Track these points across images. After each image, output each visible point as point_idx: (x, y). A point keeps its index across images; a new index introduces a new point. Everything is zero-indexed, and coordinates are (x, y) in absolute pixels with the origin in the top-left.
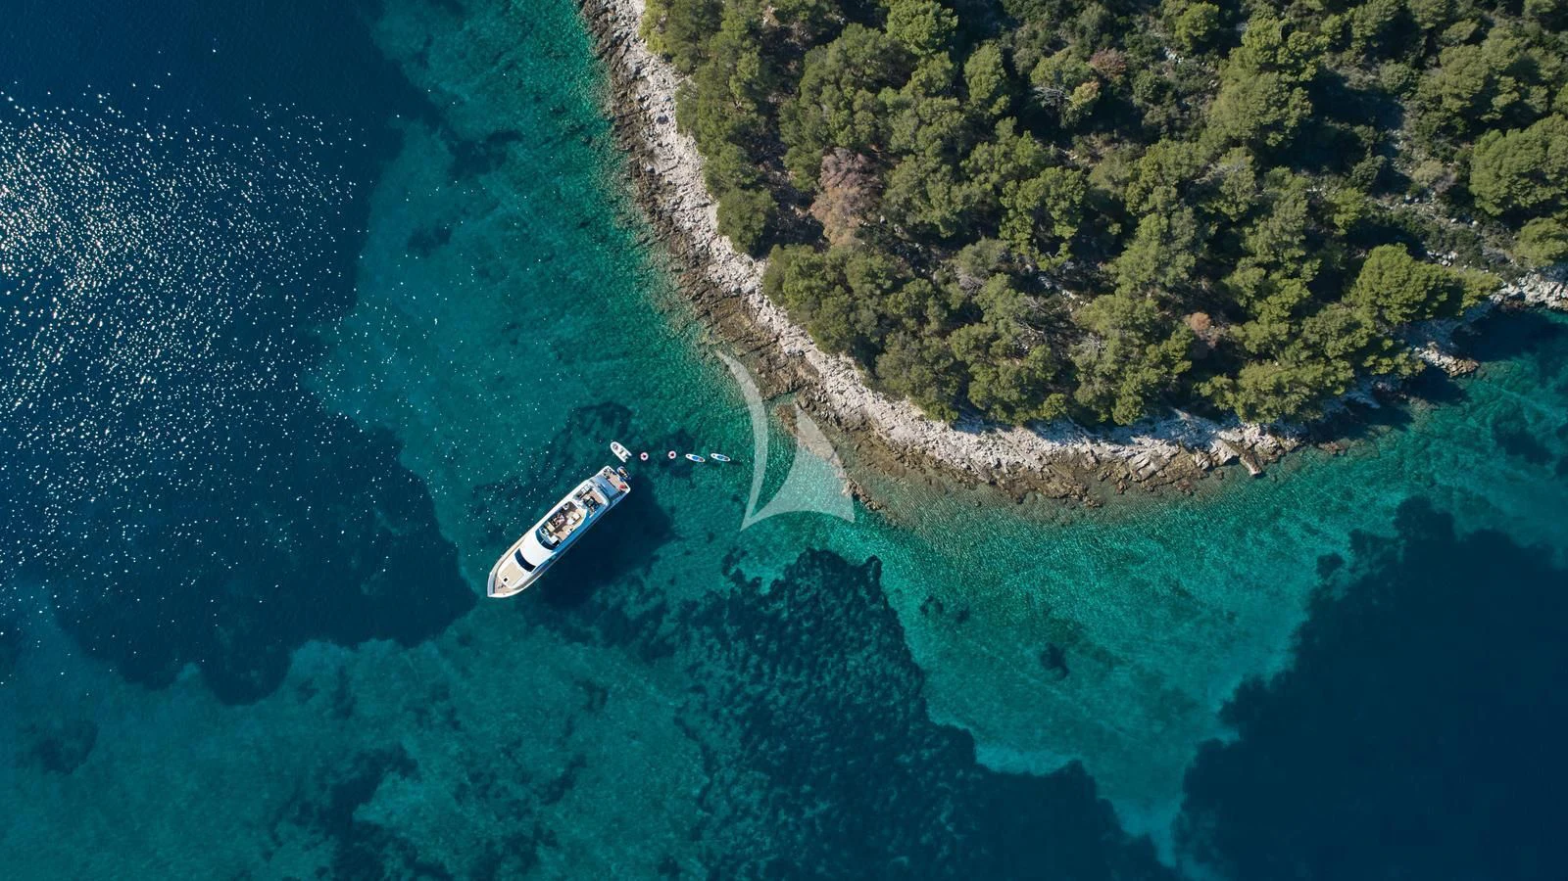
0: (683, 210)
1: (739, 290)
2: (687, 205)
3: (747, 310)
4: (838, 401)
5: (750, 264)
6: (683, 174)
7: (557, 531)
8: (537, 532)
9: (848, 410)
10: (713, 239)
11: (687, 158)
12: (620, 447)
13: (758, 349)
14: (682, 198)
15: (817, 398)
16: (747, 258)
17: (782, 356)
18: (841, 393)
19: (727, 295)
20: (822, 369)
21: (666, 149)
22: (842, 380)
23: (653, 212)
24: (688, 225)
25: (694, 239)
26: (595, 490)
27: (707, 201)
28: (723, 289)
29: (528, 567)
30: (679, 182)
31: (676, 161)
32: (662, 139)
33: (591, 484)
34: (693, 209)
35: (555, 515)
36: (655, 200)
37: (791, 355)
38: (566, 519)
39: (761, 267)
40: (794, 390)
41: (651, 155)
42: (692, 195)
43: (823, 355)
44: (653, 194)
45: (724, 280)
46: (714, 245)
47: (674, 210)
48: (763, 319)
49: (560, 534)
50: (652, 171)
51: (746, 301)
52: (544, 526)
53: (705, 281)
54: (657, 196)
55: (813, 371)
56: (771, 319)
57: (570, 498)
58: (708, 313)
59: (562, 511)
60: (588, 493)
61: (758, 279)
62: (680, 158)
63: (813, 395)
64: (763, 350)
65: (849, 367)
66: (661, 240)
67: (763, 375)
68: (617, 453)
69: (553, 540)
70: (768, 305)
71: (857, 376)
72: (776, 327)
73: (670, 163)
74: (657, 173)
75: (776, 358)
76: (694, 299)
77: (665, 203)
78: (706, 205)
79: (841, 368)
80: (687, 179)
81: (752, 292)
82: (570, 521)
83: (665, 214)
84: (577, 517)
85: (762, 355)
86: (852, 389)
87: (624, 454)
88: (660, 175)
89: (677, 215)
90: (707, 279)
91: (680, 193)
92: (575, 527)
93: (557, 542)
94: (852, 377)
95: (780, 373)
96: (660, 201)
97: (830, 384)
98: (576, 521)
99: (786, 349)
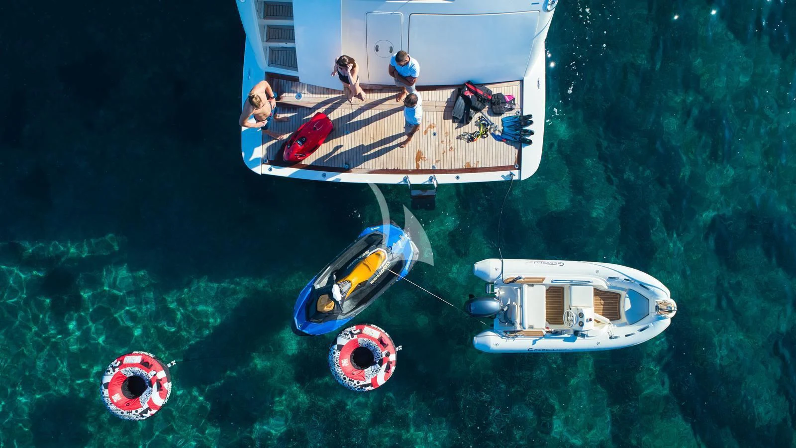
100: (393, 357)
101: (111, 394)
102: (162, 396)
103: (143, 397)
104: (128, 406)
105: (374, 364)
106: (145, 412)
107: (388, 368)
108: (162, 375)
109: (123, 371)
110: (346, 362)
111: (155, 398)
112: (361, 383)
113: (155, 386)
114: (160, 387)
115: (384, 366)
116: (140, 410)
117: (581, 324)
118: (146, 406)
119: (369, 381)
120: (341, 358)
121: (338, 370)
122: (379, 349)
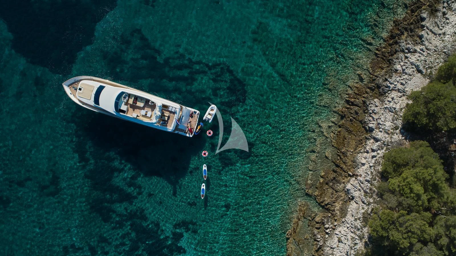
0: (406, 58)
1: (371, 130)
2: (413, 58)
3: (361, 143)
4: (333, 242)
5: (396, 128)
6: (434, 42)
7: (131, 106)
8: (123, 93)
9: (330, 252)
10: (399, 90)
11: (447, 38)
13: (337, 166)
14: (415, 51)
15: (327, 226)
16: (399, 123)
17: (343, 185)
18: (340, 241)
19: (363, 123)
20: (349, 218)
21: (444, 20)
22: (349, 237)
23: (392, 37)
24: (398, 67)
25: (391, 77)
26: (176, 116)
27: (424, 71)
28: (367, 118)
29: (97, 100)
30: (426, 43)
31: (440, 32)
32: (449, 13)
33: (178, 110)
34: (412, 64)
35: (142, 99)
36: (403, 34)
37: (347, 192)
38: (143, 108)
39: (397, 137)
40: (323, 207)
41: (433, 12)
42: (423, 58)
43: (360, 216)
44: (406, 29)
45: (373, 115)
46: (394, 94)
47: (403, 51)
48: (362, 158)
49: (131, 110)
50: (423, 19)
51: (367, 139)
52: (130, 95)
53: (364, 102)
54: (406, 34)
55: (344, 212)
56: (363, 164)
57: (159, 101)
58: (342, 117)
59: (147, 101)
60: (171, 112)
61: (389, 139)
62: (444, 34)
63: (328, 222)
64: (338, 170)
65: (361, 238)
66: (376, 54)
67: (322, 180)
68: (209, 111)
69: (124, 107)
70: (373, 157)
71: (357, 247)
72: (361, 171)
73: (436, 28)
74: (423, 23)
75: (339, 182)
76: (348, 102)
77: (405, 42)
78: (419, 71)
79: (358, 233)
80: (430, 47)
81: (377, 140)
82: (143, 112)
83: (396, 47)
84: (149, 115)
85: (334, 171)
86: (347, 248)
87: (209, 117)
88: (423, 26)
89: (401, 55)
90: (368, 103)
91: (418, 48)
92: (141, 118)
93: (124, 112)
94: (356, 244)
95: (330, 191)
96: (403, 37)
97: (342, 230)
98: (145, 116)
99: (349, 186)
117: (213, 113)
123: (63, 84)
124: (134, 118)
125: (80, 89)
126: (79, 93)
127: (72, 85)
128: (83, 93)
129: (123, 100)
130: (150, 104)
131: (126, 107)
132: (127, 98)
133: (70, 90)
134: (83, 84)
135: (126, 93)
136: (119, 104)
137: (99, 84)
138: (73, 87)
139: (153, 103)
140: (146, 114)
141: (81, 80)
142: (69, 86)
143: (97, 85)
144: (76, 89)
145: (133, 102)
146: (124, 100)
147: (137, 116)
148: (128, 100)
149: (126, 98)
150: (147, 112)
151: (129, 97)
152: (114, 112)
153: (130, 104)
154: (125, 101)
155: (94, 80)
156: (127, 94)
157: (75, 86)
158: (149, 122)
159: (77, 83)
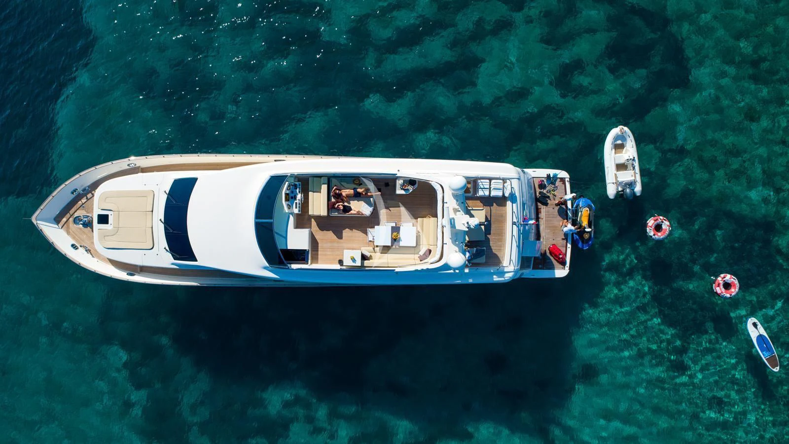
7: (324, 223)
8: (275, 183)
12: (630, 151)
29: (179, 242)
35: (355, 179)
38: (376, 219)
49: (326, 238)
52: (305, 183)
59: (386, 184)
60: (488, 201)
69: (296, 239)
82: (381, 235)
84: (407, 238)
92: (378, 261)
93: (299, 256)
98: (395, 247)
100: (661, 217)
101: (733, 292)
102: (727, 276)
103: (729, 282)
104: (735, 285)
105: (662, 224)
106: (734, 279)
107: (665, 220)
108: (719, 279)
109: (724, 292)
110: (659, 234)
111: (728, 277)
112: (668, 230)
113: (724, 279)
114: (724, 277)
115: (664, 221)
116: (734, 281)
117: (631, 159)
118: (732, 280)
119: (668, 228)
120: (658, 235)
121: (662, 237)
122: (658, 222)
123: (33, 219)
124: (353, 269)
125: (103, 219)
126: (104, 236)
127: (71, 212)
128: (117, 229)
129: (286, 210)
130: (399, 191)
131: (304, 233)
132: (299, 196)
133: (68, 233)
134: (106, 197)
135: (292, 176)
136: (276, 228)
137: (167, 180)
138: (77, 220)
139: (412, 182)
140: (395, 240)
141: (96, 185)
142: (57, 220)
143: (163, 182)
144: (88, 224)
145: (331, 207)
146: (289, 207)
147: (364, 258)
148: (305, 205)
149: (295, 198)
150: (396, 230)
151: (305, 192)
152: (265, 268)
153: (318, 219)
154: (296, 211)
155: (144, 170)
156: (292, 180)
157: (80, 213)
158: (419, 268)
159: (84, 200)
